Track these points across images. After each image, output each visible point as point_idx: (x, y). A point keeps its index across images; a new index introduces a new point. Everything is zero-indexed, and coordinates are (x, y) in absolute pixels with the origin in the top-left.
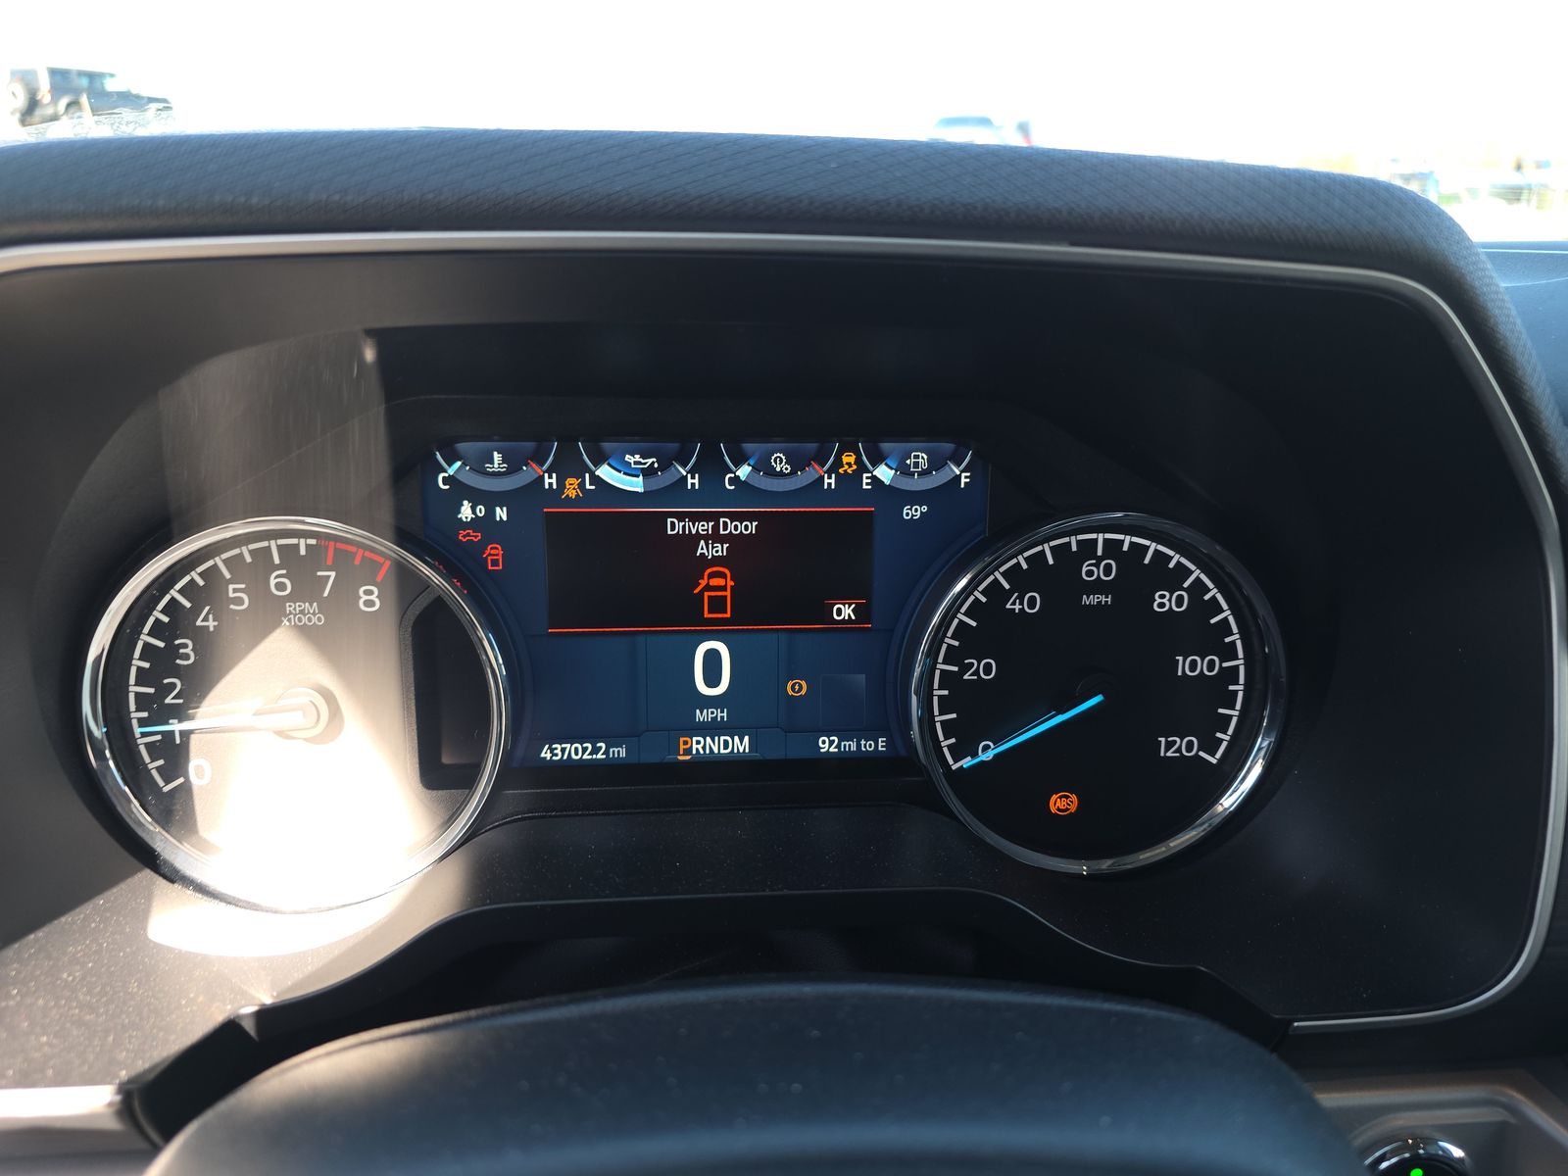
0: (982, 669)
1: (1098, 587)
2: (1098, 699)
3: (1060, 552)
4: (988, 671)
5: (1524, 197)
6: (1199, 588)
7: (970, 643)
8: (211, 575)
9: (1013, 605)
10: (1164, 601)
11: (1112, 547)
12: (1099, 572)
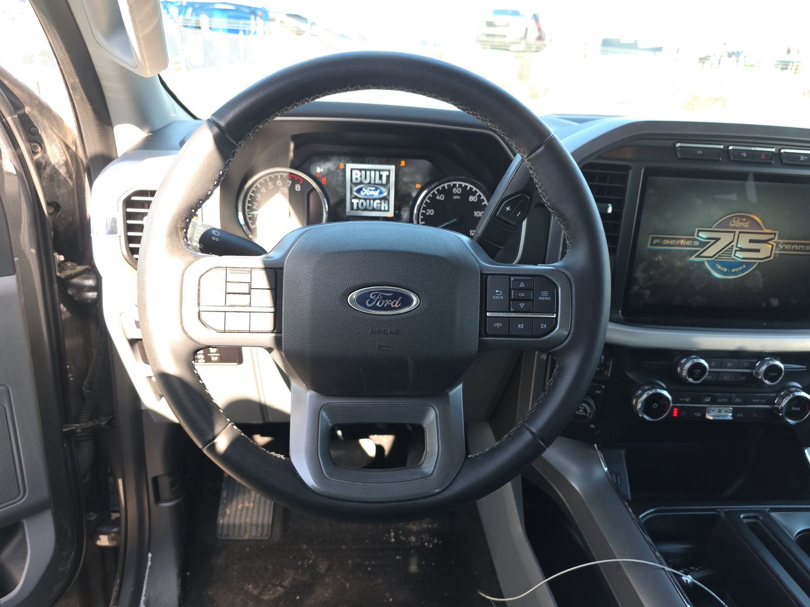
0: (431, 212)
1: (457, 194)
2: (455, 220)
3: (449, 186)
4: (432, 212)
5: (789, 67)
6: (479, 196)
7: (429, 206)
8: (257, 187)
9: (438, 198)
10: (472, 199)
11: (460, 186)
12: (457, 191)
